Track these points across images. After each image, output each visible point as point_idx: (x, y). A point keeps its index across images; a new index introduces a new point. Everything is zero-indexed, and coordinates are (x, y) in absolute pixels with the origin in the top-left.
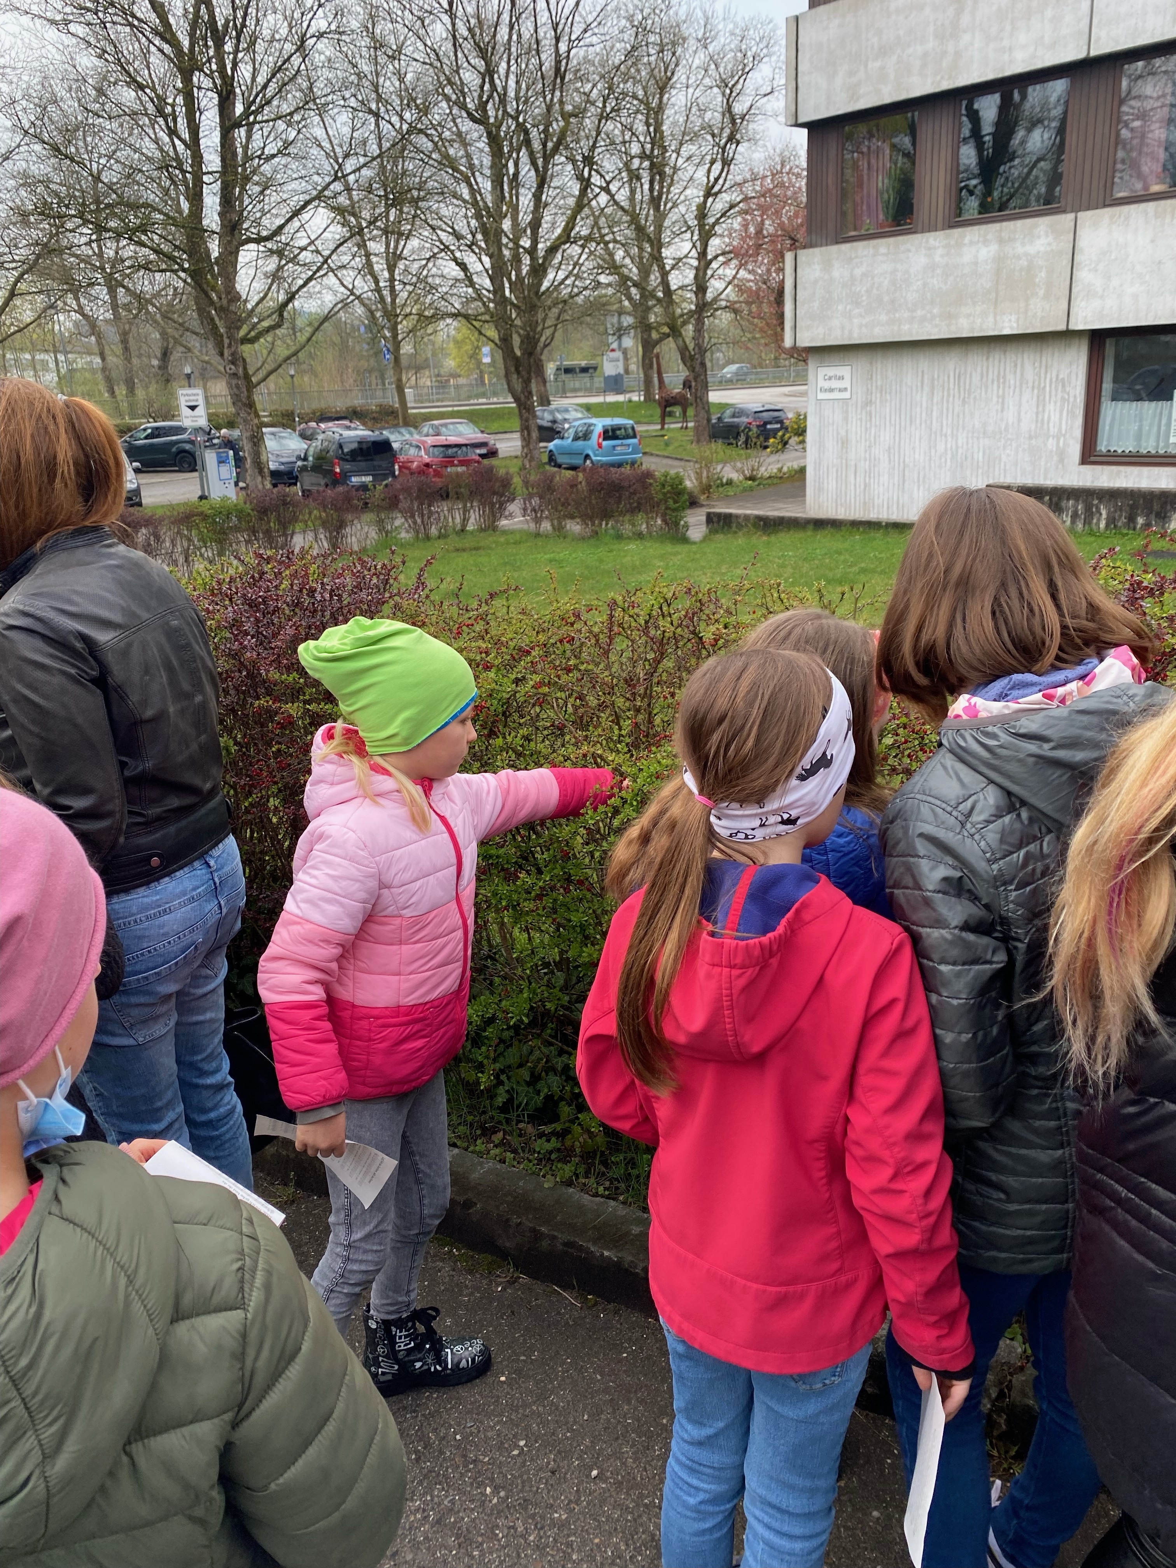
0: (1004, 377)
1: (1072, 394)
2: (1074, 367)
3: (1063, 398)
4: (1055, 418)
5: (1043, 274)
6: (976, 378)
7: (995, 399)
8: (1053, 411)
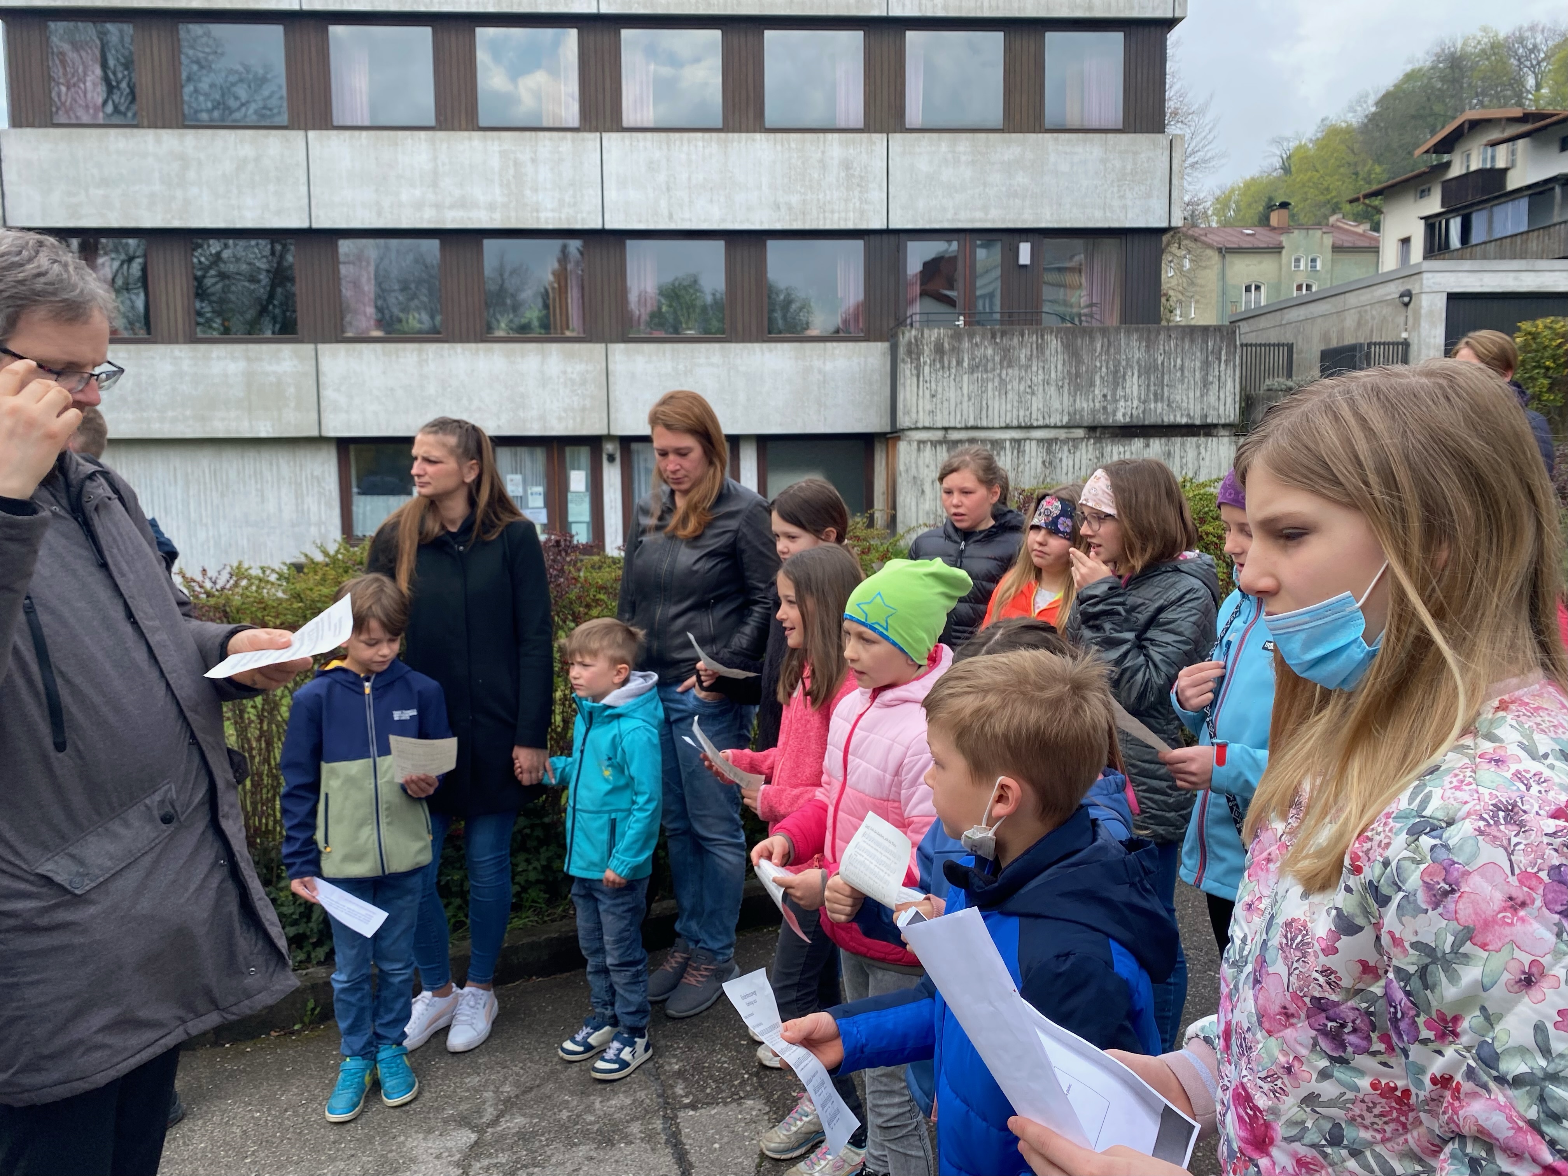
0: (261, 473)
1: (327, 488)
2: (326, 466)
3: (319, 492)
4: (314, 508)
5: (292, 390)
6: (233, 475)
7: (254, 493)
8: (312, 504)
